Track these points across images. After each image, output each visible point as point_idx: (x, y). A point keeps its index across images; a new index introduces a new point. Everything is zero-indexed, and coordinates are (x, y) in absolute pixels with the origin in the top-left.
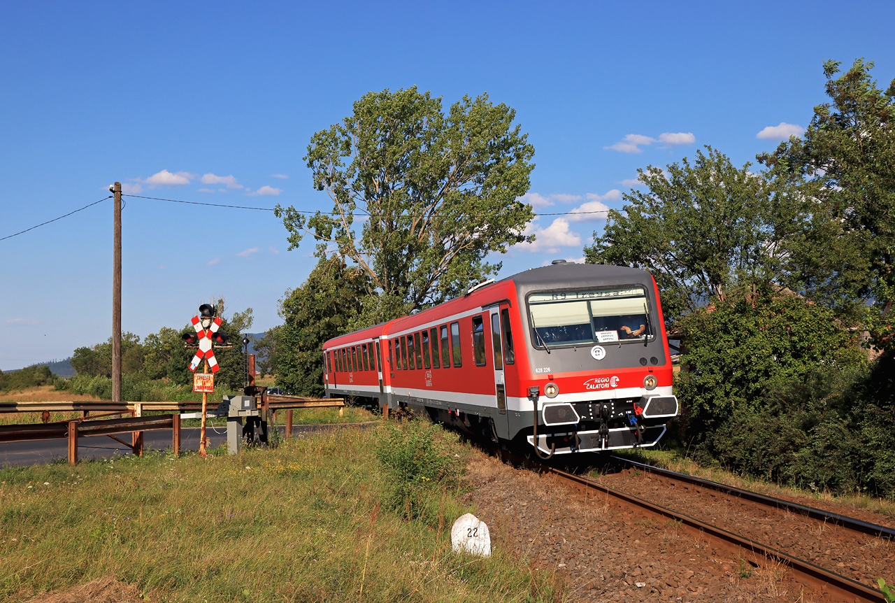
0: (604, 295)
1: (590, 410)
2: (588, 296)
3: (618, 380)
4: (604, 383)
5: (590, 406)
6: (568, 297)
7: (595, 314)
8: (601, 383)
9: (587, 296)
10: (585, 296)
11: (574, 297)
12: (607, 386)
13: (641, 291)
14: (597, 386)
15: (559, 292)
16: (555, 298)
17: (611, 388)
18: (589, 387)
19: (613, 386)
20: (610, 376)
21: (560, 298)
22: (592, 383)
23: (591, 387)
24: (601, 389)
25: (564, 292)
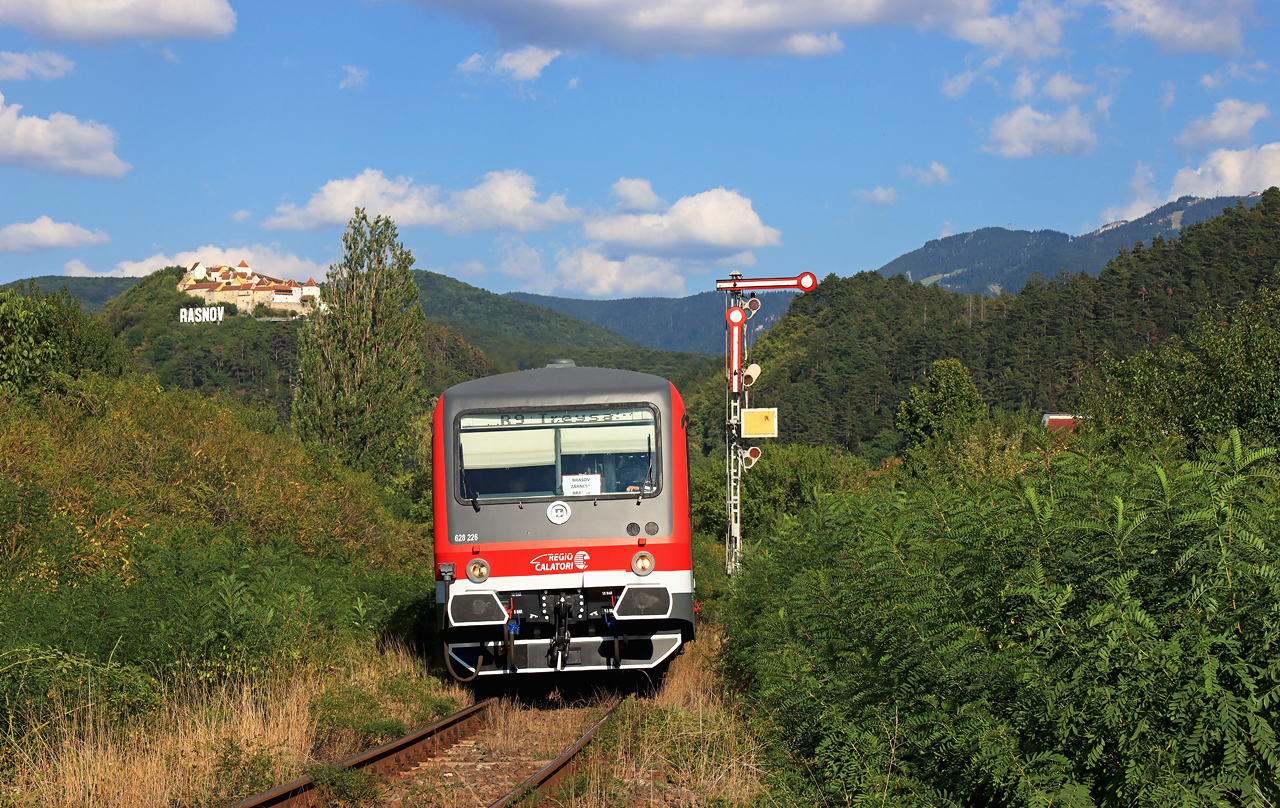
0: (587, 419)
1: (544, 605)
2: (561, 420)
3: (587, 557)
4: (566, 562)
5: (544, 598)
6: (528, 421)
7: (566, 450)
8: (559, 561)
9: (559, 421)
10: (556, 420)
11: (537, 421)
12: (568, 566)
13: (648, 415)
14: (553, 567)
15: (513, 413)
16: (506, 423)
17: (576, 570)
18: (539, 567)
19: (581, 567)
20: (574, 551)
21: (514, 422)
22: (544, 560)
23: (543, 567)
24: (559, 572)
25: (520, 413)
